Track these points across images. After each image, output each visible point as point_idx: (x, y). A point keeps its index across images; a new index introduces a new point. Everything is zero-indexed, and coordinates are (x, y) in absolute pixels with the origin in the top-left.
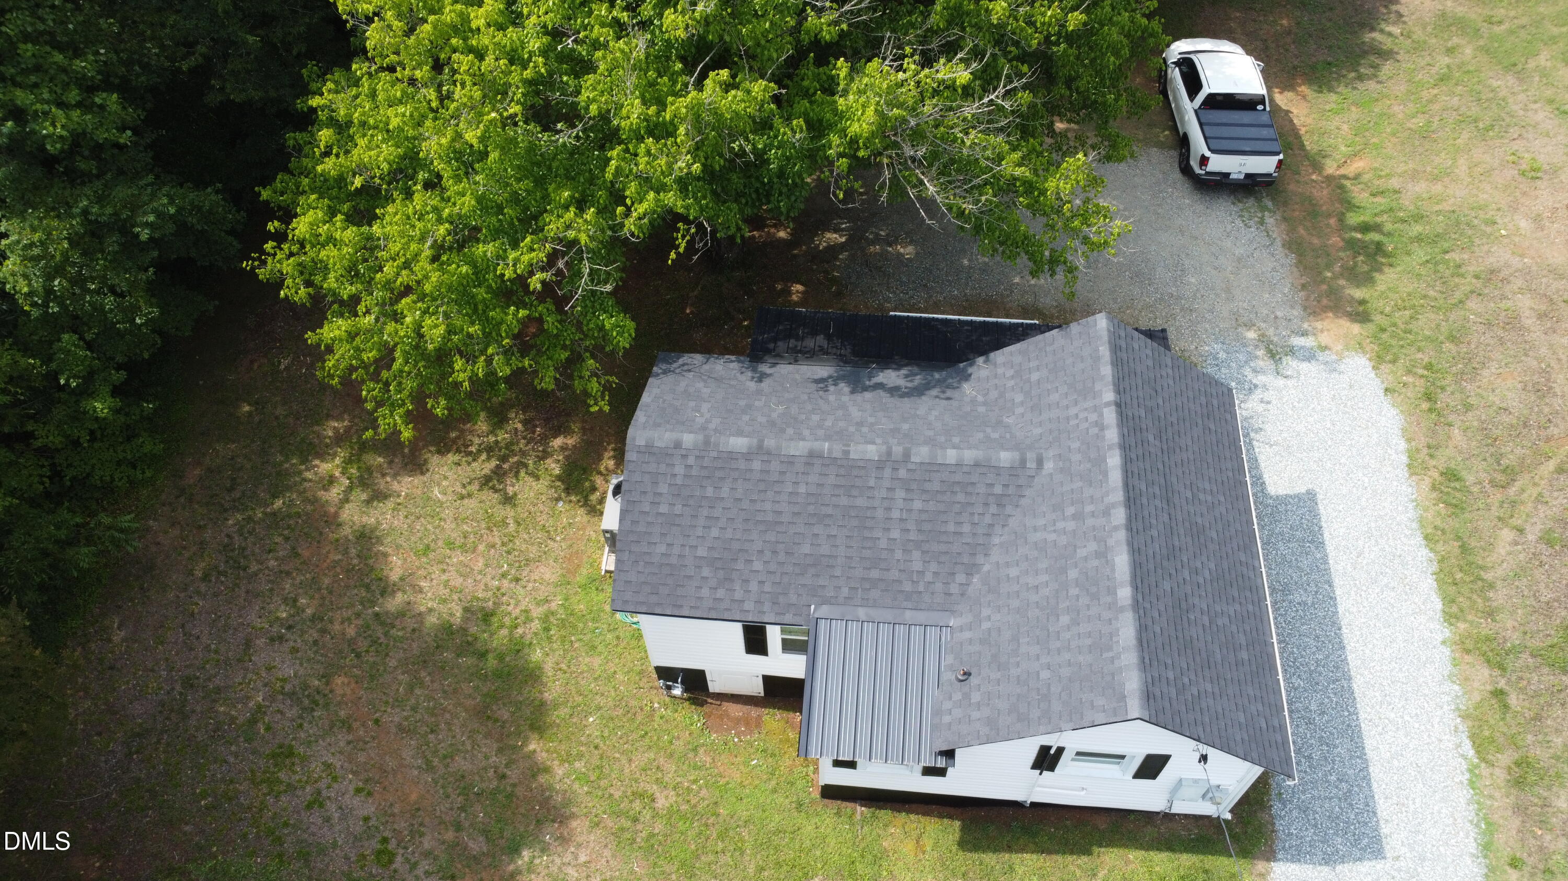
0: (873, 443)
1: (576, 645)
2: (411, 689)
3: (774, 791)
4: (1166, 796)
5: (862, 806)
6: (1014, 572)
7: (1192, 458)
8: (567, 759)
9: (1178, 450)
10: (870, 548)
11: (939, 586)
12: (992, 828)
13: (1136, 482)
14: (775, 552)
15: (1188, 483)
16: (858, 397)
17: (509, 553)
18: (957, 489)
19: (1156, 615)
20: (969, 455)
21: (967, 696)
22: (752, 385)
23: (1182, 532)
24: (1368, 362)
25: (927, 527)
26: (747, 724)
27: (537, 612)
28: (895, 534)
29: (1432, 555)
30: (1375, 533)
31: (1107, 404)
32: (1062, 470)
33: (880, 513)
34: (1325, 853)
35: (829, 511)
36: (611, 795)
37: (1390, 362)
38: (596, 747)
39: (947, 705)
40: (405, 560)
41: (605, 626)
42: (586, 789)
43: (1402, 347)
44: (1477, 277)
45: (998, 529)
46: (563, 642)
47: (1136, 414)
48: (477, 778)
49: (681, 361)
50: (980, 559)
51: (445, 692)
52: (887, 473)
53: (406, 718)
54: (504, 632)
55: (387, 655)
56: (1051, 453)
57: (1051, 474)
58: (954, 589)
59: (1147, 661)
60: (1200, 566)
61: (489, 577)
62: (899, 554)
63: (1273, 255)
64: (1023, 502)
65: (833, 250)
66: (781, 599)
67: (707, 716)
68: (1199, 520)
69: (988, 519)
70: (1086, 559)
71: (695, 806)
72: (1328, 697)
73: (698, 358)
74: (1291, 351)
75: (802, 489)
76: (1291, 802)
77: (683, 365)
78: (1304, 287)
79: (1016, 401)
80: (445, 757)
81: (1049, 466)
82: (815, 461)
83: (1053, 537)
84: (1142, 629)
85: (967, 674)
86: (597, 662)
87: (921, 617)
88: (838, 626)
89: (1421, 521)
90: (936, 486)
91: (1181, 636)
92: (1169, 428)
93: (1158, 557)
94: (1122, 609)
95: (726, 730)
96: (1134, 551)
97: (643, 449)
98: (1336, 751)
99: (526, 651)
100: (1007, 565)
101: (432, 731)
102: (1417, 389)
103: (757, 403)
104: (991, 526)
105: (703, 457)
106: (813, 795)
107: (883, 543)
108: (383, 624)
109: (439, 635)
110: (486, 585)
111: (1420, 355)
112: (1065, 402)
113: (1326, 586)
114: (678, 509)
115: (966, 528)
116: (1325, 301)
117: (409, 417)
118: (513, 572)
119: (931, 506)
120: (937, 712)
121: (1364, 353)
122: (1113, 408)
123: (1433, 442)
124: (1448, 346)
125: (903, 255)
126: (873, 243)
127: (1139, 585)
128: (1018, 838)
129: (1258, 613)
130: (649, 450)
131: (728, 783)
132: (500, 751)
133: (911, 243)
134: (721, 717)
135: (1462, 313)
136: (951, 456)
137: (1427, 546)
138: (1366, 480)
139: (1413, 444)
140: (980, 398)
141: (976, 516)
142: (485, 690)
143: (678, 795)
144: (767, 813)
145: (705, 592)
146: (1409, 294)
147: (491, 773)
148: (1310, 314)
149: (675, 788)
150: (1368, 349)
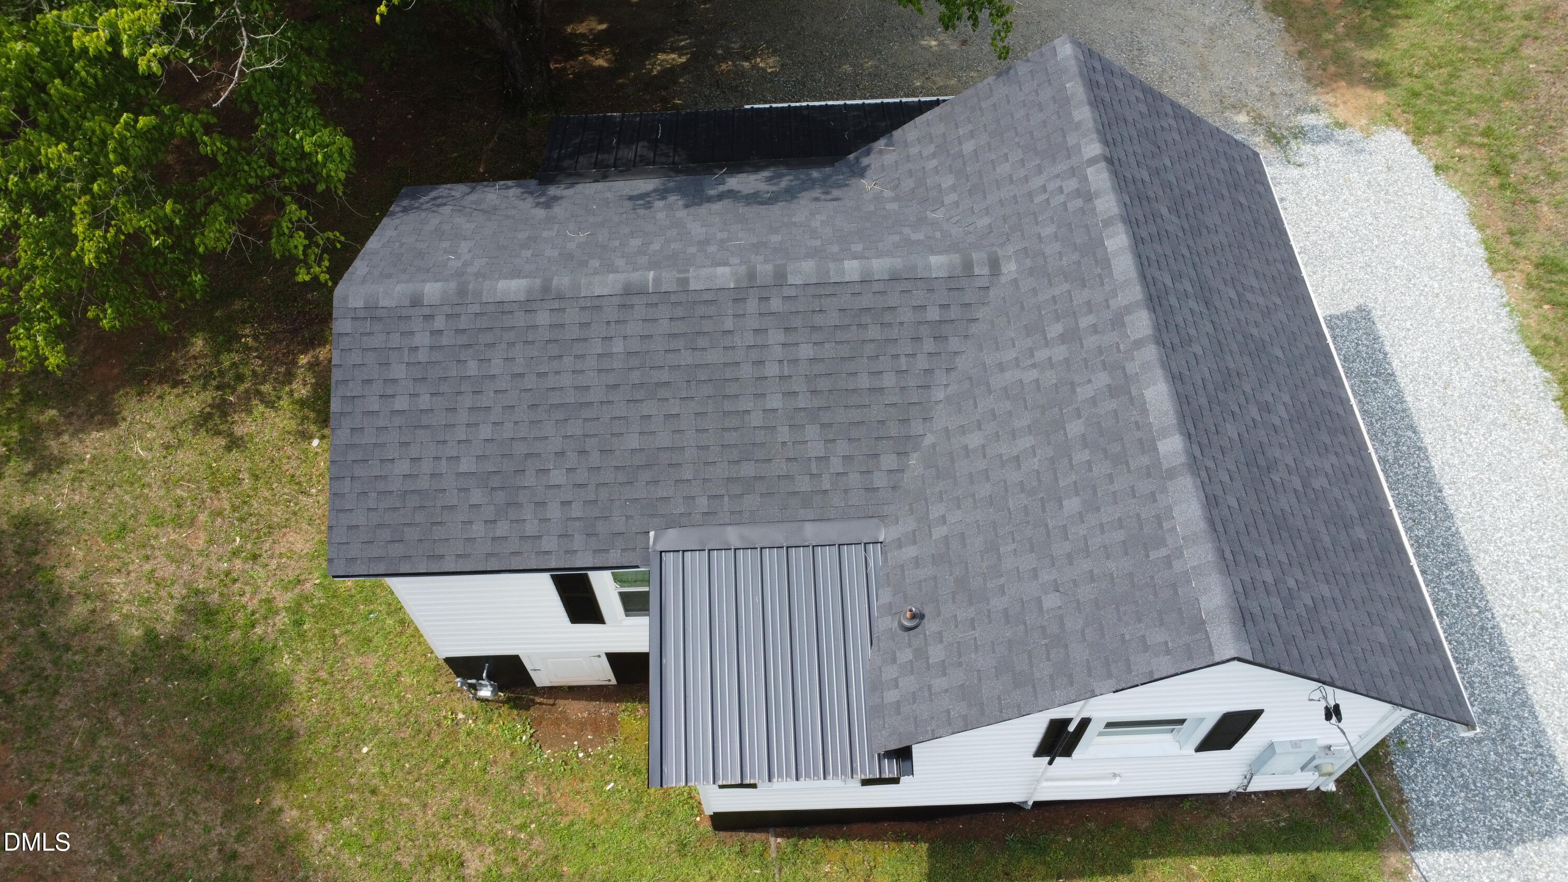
0: (726, 264)
1: (342, 641)
2: (92, 739)
3: (643, 828)
4: (1244, 770)
5: (777, 836)
6: (974, 440)
7: (1225, 241)
8: (330, 816)
9: (1205, 231)
10: (736, 429)
11: (854, 479)
12: (977, 848)
13: (1157, 274)
14: (582, 452)
15: (1228, 277)
16: (703, 210)
17: (242, 520)
18: (866, 319)
19: (1226, 478)
20: (880, 266)
21: (921, 654)
22: (540, 213)
23: (1235, 348)
24: (1404, 137)
25: (824, 384)
26: (596, 729)
27: (284, 599)
28: (775, 401)
29: (1547, 374)
30: (1462, 353)
31: (1093, 161)
32: (1031, 272)
33: (746, 371)
34: (1490, 829)
35: (664, 376)
36: (398, 864)
37: (1434, 133)
38: (374, 792)
39: (890, 672)
40: (89, 550)
41: (383, 608)
42: (359, 859)
43: (1446, 112)
44: (1528, 18)
45: (940, 377)
46: (322, 638)
47: (1138, 176)
48: (191, 864)
49: (433, 194)
50: (917, 427)
51: (145, 736)
52: (752, 305)
53: (82, 786)
54: (236, 635)
55: (56, 693)
56: (1010, 249)
57: (1015, 281)
58: (880, 480)
59: (1228, 555)
60: (1270, 399)
61: (214, 557)
62: (784, 434)
63: (1254, 21)
64: (974, 329)
65: (671, 73)
66: (601, 527)
67: (536, 723)
68: (1255, 331)
69: (922, 363)
70: (1094, 401)
71: (525, 866)
72: (1444, 590)
73: (459, 189)
74: (1300, 133)
75: (618, 347)
76: (1421, 753)
77: (435, 199)
78: (1301, 54)
79: (944, 186)
80: (142, 838)
81: (1010, 268)
82: (636, 300)
83: (1033, 374)
84: (1211, 502)
85: (918, 617)
86: (372, 662)
87: (831, 532)
88: (695, 561)
89: (1522, 330)
90: (833, 318)
91: (1268, 510)
92: (1187, 200)
93: (1210, 387)
94: (1171, 474)
95: (566, 741)
96: (1176, 378)
97: (362, 314)
98: (1471, 668)
99: (267, 658)
100: (963, 430)
101: (123, 801)
102: (1478, 162)
103: (545, 234)
104: (929, 372)
105: (458, 315)
106: (701, 828)
107: (756, 419)
108: (52, 647)
109: (139, 651)
110: (209, 570)
111: (1472, 121)
112: (1022, 172)
113: (1410, 433)
114: (424, 401)
115: (889, 380)
116: (1332, 69)
117: (57, 335)
118: (249, 546)
119: (829, 350)
120: (875, 686)
121: (1398, 126)
122: (1103, 164)
123: (1515, 226)
124: (1507, 104)
125: (764, 70)
126: (724, 59)
127: (1192, 431)
128: (1019, 860)
129: (1362, 469)
130: (372, 313)
131: (572, 824)
132: (228, 816)
133: (775, 52)
134: (556, 723)
135: (1518, 62)
136: (852, 269)
137: (1538, 363)
138: (1436, 285)
139: (1488, 232)
140: (888, 193)
141: (903, 359)
142: (207, 725)
143: (498, 851)
144: (634, 865)
145: (478, 529)
146: (1441, 49)
147: (214, 854)
148: (1316, 86)
149: (493, 842)
150: (1401, 120)
